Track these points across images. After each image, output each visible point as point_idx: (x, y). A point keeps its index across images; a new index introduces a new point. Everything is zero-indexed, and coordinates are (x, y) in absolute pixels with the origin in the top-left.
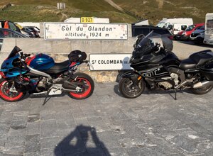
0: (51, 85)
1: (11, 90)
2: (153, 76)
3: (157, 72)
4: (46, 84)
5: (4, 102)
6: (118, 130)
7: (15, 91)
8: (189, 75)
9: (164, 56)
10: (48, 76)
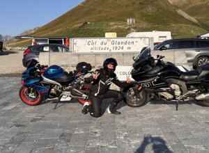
0: (61, 93)
1: (30, 95)
2: (151, 86)
3: (155, 83)
4: (57, 92)
5: (26, 106)
6: (96, 133)
7: (34, 97)
8: (192, 87)
9: (162, 68)
10: (59, 84)
